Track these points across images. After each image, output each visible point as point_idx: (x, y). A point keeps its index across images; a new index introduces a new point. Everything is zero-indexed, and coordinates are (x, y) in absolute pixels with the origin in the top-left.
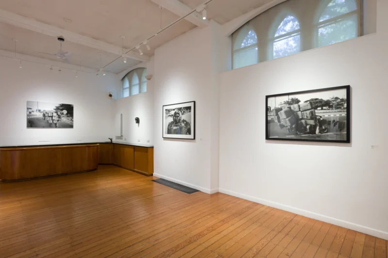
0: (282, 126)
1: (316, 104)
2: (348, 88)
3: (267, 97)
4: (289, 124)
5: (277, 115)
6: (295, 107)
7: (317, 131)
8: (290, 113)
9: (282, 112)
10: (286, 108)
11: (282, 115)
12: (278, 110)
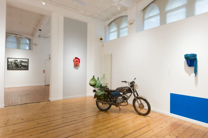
0: (13, 66)
1: (21, 62)
2: (28, 59)
3: (8, 58)
4: (15, 66)
5: (11, 63)
6: (16, 62)
7: (22, 67)
8: (15, 63)
9: (13, 62)
10: (14, 62)
11: (13, 63)
12: (11, 62)
